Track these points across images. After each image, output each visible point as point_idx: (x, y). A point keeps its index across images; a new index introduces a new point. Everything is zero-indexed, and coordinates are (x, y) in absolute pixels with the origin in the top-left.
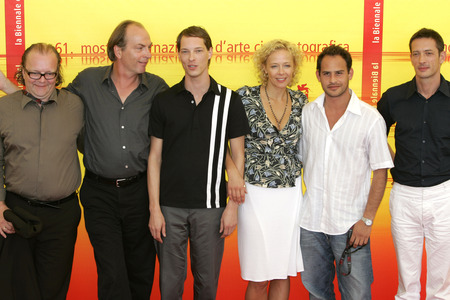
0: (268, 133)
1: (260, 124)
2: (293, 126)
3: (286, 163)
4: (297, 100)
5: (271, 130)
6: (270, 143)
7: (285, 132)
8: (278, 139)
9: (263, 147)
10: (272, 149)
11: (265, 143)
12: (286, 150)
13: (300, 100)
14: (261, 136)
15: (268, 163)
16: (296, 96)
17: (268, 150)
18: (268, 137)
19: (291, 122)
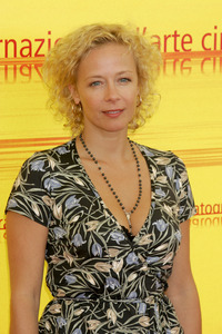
0: (112, 243)
1: (93, 226)
2: (161, 225)
3: (150, 313)
4: (161, 168)
5: (118, 237)
6: (117, 266)
7: (145, 240)
8: (133, 258)
9: (102, 278)
10: (122, 281)
11: (105, 267)
12: (149, 282)
13: (169, 170)
14: (97, 250)
15: (112, 315)
16: (160, 161)
17: (111, 283)
18: (112, 252)
19: (157, 215)
